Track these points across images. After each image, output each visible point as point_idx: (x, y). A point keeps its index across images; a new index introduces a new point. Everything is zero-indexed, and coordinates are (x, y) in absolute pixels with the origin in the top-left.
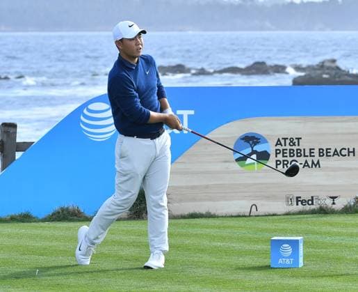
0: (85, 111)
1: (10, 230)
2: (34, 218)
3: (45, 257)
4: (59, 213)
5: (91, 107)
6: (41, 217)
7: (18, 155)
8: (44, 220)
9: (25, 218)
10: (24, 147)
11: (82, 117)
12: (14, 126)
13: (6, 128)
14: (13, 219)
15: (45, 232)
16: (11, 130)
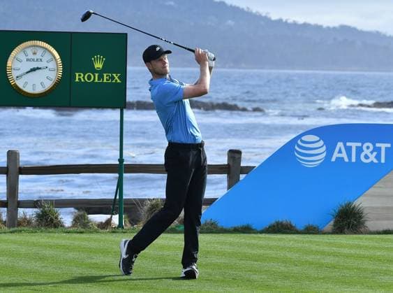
0: (299, 142)
1: (232, 239)
2: (253, 230)
3: (259, 263)
4: (274, 226)
5: (304, 138)
6: (259, 229)
7: (242, 177)
8: (261, 232)
9: (246, 230)
10: (247, 170)
11: (296, 147)
12: (239, 152)
13: (233, 155)
14: (236, 231)
15: (261, 242)
16: (237, 156)
